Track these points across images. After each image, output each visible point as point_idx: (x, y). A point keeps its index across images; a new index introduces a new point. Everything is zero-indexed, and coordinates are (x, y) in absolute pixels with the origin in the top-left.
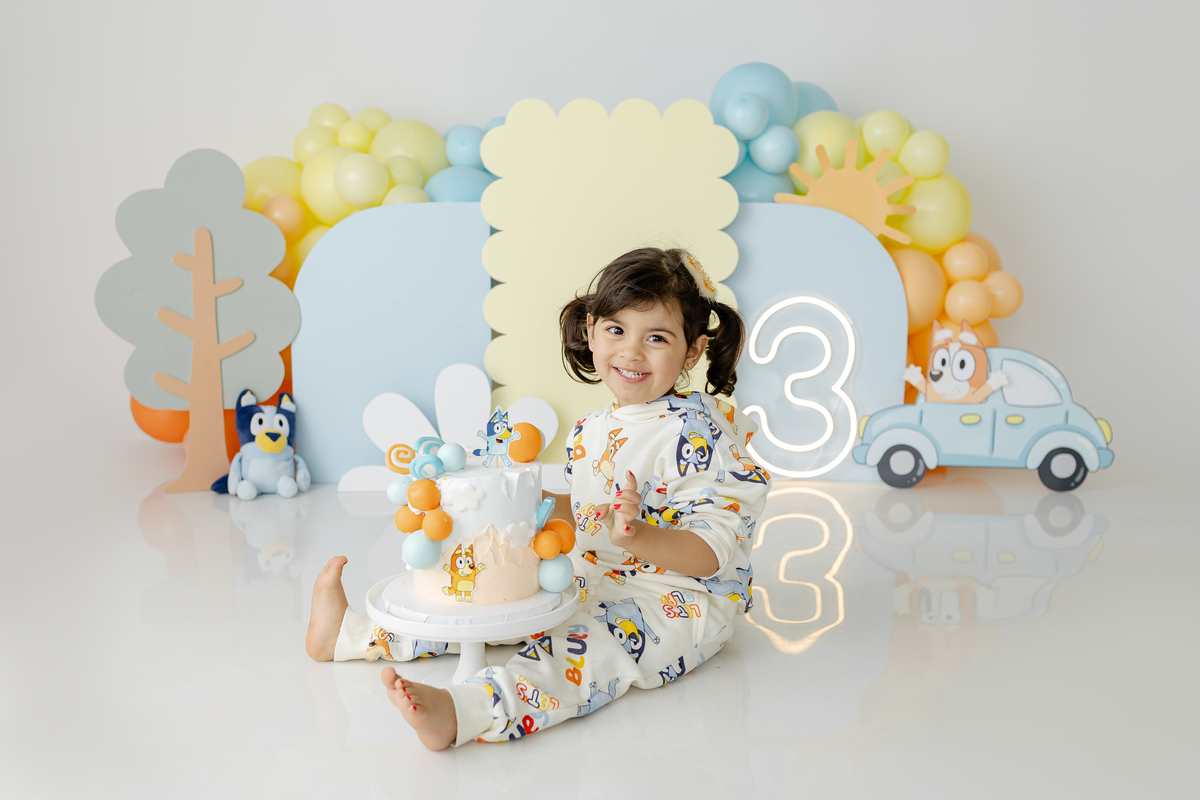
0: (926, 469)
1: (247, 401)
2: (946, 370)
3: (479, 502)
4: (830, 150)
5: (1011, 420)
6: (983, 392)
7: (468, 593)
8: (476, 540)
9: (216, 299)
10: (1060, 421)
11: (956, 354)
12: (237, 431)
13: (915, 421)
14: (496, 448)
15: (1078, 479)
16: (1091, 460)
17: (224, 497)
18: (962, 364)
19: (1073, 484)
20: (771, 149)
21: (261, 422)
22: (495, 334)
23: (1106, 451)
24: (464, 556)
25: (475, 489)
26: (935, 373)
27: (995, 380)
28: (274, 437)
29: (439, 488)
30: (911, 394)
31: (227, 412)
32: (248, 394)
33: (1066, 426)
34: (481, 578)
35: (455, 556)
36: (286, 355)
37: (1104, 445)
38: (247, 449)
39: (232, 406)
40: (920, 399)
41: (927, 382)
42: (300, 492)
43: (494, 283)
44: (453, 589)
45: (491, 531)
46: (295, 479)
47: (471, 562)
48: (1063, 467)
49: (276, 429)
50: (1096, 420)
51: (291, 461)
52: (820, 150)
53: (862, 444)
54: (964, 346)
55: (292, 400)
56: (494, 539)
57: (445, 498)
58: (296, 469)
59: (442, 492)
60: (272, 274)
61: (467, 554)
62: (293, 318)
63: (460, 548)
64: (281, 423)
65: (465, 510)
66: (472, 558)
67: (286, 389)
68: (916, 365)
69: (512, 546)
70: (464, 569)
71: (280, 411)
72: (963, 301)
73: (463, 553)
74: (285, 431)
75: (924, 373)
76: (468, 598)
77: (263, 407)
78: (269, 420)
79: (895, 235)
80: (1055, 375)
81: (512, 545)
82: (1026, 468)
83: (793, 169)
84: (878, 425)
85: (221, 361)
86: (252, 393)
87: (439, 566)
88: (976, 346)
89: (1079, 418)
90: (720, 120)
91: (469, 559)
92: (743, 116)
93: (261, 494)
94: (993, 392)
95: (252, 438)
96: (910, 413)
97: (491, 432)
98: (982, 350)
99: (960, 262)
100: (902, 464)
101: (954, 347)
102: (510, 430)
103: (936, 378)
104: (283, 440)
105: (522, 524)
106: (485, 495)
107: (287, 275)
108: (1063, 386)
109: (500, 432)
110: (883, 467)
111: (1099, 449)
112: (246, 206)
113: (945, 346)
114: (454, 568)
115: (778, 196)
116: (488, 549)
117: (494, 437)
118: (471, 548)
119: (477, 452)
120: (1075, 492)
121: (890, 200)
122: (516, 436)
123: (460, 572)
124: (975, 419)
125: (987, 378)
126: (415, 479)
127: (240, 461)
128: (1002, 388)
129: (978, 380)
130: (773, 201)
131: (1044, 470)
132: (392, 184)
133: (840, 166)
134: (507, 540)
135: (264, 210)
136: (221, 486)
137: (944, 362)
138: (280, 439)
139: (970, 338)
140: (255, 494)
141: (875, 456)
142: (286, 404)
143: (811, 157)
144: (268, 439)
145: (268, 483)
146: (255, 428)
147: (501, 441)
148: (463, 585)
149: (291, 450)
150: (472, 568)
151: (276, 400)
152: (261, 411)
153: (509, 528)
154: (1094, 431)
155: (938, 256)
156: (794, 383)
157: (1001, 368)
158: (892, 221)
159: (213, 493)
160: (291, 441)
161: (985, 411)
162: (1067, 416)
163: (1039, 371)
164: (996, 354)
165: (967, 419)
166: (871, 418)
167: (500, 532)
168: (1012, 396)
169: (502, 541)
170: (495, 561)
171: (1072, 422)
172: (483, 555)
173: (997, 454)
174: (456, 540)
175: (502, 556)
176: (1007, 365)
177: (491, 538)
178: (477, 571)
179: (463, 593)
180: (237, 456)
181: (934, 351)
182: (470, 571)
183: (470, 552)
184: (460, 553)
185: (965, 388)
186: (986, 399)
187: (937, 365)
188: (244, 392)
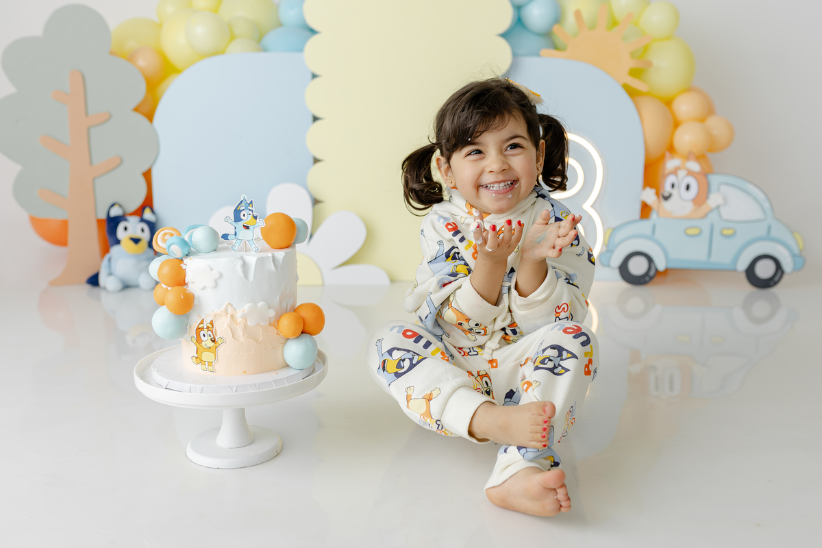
0: (657, 270)
1: (115, 212)
2: (675, 192)
3: (216, 282)
4: (586, 14)
5: (725, 232)
6: (704, 209)
7: (210, 363)
8: (215, 316)
9: (88, 129)
10: (763, 232)
11: (683, 179)
12: (107, 235)
13: (648, 232)
14: (243, 234)
15: (776, 279)
16: (787, 265)
17: (95, 290)
18: (688, 187)
19: (772, 283)
20: (538, 13)
21: (126, 229)
22: (316, 161)
23: (800, 259)
24: (206, 330)
25: (212, 269)
26: (666, 194)
27: (714, 200)
28: (136, 241)
29: (184, 267)
30: (646, 210)
31: (99, 221)
32: (116, 206)
33: (768, 237)
34: (221, 351)
35: (199, 329)
36: (147, 175)
37: (796, 251)
38: (115, 250)
40: (654, 216)
41: (660, 201)
43: (315, 119)
44: (199, 359)
45: (230, 309)
47: (212, 336)
48: (765, 270)
49: (138, 234)
50: (792, 232)
52: (578, 14)
53: (608, 251)
54: (690, 173)
55: (153, 212)
56: (232, 316)
57: (190, 277)
59: (187, 271)
60: (136, 109)
61: (208, 327)
62: (154, 146)
64: (143, 230)
65: (204, 288)
66: (212, 332)
67: (148, 203)
68: (651, 187)
70: (206, 341)
71: (142, 220)
72: (686, 138)
73: (205, 327)
74: (145, 236)
75: (657, 194)
76: (210, 368)
77: (128, 217)
78: (132, 228)
79: (636, 84)
80: (761, 196)
81: (249, 323)
82: (735, 270)
83: (556, 29)
84: (620, 235)
85: (94, 180)
86: (120, 206)
87: (187, 338)
88: (699, 174)
89: (779, 231)
91: (209, 332)
93: (126, 286)
94: (711, 210)
95: (118, 242)
96: (645, 226)
97: (237, 218)
98: (704, 177)
99: (685, 107)
100: (638, 267)
101: (682, 173)
102: (255, 218)
103: (666, 198)
104: (144, 244)
105: (261, 304)
106: (221, 275)
107: (147, 110)
108: (766, 205)
109: (247, 218)
110: (624, 270)
111: (794, 256)
112: (112, 53)
113: (675, 172)
114: (199, 340)
115: (543, 52)
116: (226, 325)
117: (241, 224)
118: (212, 323)
119: (225, 237)
120: (775, 290)
121: (633, 55)
122: (261, 223)
123: (203, 343)
124: (696, 231)
125: (707, 197)
127: (110, 260)
128: (718, 207)
129: (700, 200)
130: (538, 55)
131: (750, 273)
132: (233, 38)
133: (593, 27)
134: (245, 317)
135: (131, 58)
136: (94, 281)
137: (673, 186)
138: (141, 244)
139: (694, 166)
140: (120, 286)
141: (617, 260)
143: (570, 19)
144: (132, 244)
145: (131, 277)
146: (120, 233)
147: (247, 228)
148: (207, 356)
150: (213, 341)
151: (139, 212)
152: (126, 220)
153: (247, 307)
154: (791, 242)
155: (668, 103)
157: (718, 190)
158: (636, 73)
159: (88, 287)
160: (151, 244)
161: (705, 225)
162: (769, 229)
163: (749, 193)
164: (714, 180)
165: (690, 231)
166: (614, 230)
167: (238, 311)
168: (726, 213)
169: (239, 320)
170: (233, 336)
171: (773, 234)
172: (221, 329)
173: (714, 259)
174: (199, 315)
175: (240, 332)
176: (723, 188)
177: (229, 315)
178: (217, 345)
179: (207, 363)
180: (107, 256)
181: (665, 176)
182: (212, 344)
183: (210, 326)
184: (203, 328)
185: (690, 206)
186: (706, 216)
187: (668, 188)
188: (113, 205)
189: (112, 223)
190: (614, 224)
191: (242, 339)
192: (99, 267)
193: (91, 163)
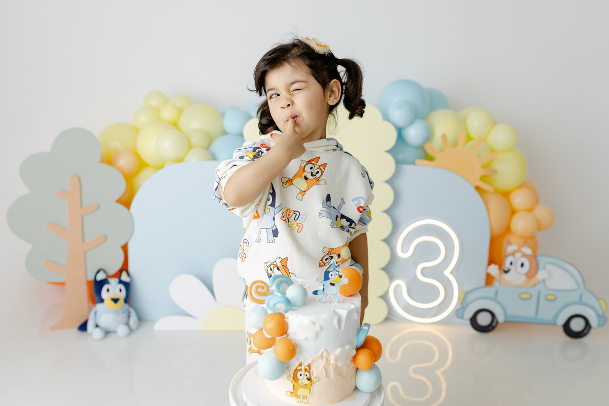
0: (497, 322)
1: (101, 277)
2: (512, 268)
3: (317, 334)
4: (450, 137)
5: (549, 297)
6: (533, 281)
7: (305, 397)
8: (313, 361)
9: (83, 216)
10: (577, 299)
11: (519, 259)
12: (94, 295)
13: (492, 295)
16: (593, 322)
17: (84, 334)
18: (522, 265)
20: (414, 134)
21: (108, 290)
23: (602, 318)
24: (304, 371)
25: (314, 324)
26: (506, 269)
27: (541, 275)
28: (116, 301)
29: (287, 320)
30: (489, 280)
31: (89, 282)
32: (101, 272)
33: (580, 302)
34: (316, 387)
35: (296, 371)
36: (125, 248)
37: (600, 312)
38: (99, 306)
39: (91, 278)
40: (496, 284)
41: (501, 274)
42: (131, 331)
44: (294, 393)
45: (325, 354)
46: (128, 324)
47: (308, 376)
48: (577, 325)
49: (118, 295)
50: (598, 299)
51: (126, 313)
53: (462, 307)
54: (524, 255)
55: (128, 275)
56: (327, 360)
57: (292, 330)
58: (129, 316)
59: (290, 324)
61: (306, 370)
62: (130, 227)
63: (300, 365)
64: (120, 290)
65: (307, 339)
66: (309, 373)
67: (125, 268)
68: (496, 263)
69: (339, 364)
70: (303, 380)
71: (121, 282)
72: (520, 224)
73: (303, 369)
74: (123, 295)
76: (305, 401)
77: (110, 280)
78: (113, 289)
79: (484, 186)
80: (576, 273)
82: (555, 324)
83: (427, 147)
84: (471, 297)
85: (85, 252)
86: (105, 272)
87: (285, 376)
88: (531, 256)
89: (588, 298)
90: (386, 118)
91: (306, 373)
92: (399, 116)
94: (539, 282)
95: (102, 301)
96: (490, 291)
97: (326, 278)
98: (534, 258)
99: (519, 199)
100: (484, 319)
101: (518, 255)
102: (341, 277)
103: (506, 272)
104: (121, 302)
105: (347, 347)
106: (322, 328)
108: (580, 279)
109: (333, 278)
110: (473, 321)
111: (599, 316)
112: (101, 161)
113: (513, 254)
114: (295, 379)
115: (418, 161)
116: (322, 367)
117: (328, 281)
118: (309, 366)
119: (315, 293)
121: (483, 167)
122: (345, 281)
123: (300, 382)
124: (527, 296)
125: (536, 273)
126: (270, 312)
127: (95, 313)
128: (544, 280)
129: (531, 274)
130: (414, 164)
131: (567, 328)
132: (190, 147)
133: (455, 145)
134: (336, 360)
135: (113, 161)
136: (83, 327)
137: (511, 263)
138: (119, 302)
139: (528, 251)
140: (103, 334)
141: (469, 314)
142: (124, 277)
143: (437, 141)
144: (112, 303)
146: (104, 294)
147: (333, 284)
148: (301, 392)
149: (127, 306)
150: (309, 379)
151: (118, 275)
152: (109, 283)
153: (338, 351)
154: (596, 306)
155: (507, 195)
156: (422, 269)
157: (544, 268)
158: (483, 178)
159: (79, 332)
160: (126, 300)
161: (534, 292)
162: (581, 296)
163: (566, 270)
164: (542, 260)
165: (523, 296)
166: (467, 293)
167: (331, 355)
168: (550, 284)
169: (332, 361)
170: (327, 376)
171: (584, 300)
172: (317, 371)
173: (540, 316)
174: (298, 360)
175: (332, 372)
176: (548, 266)
177: (325, 359)
178: (312, 382)
179: (302, 397)
180: (93, 311)
181: (506, 257)
182: (308, 382)
183: (308, 368)
184: (301, 369)
185: (523, 279)
186: (534, 285)
187: (507, 265)
188: (98, 272)
189: (98, 286)
190: (467, 289)
191: (332, 377)
193: (83, 241)
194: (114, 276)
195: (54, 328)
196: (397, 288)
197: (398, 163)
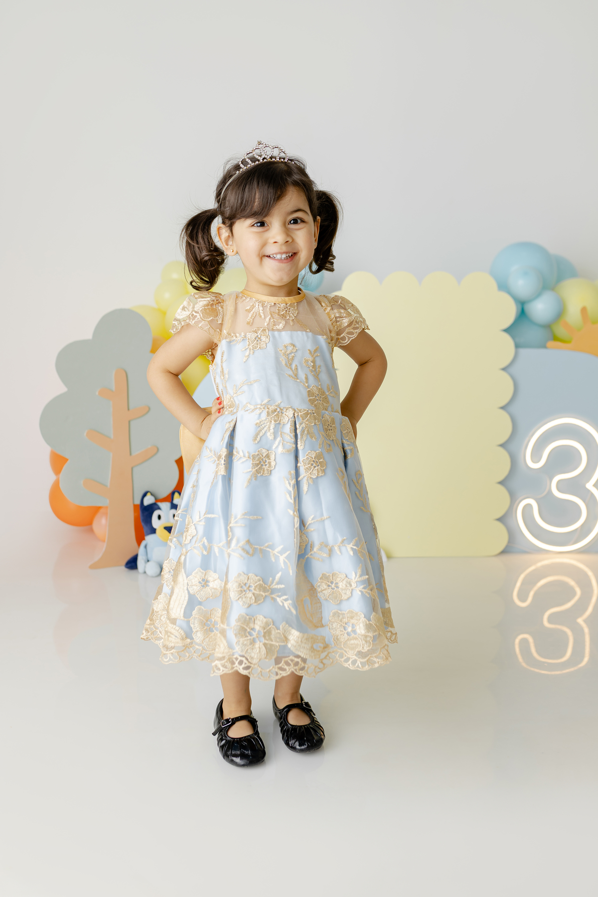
1: (149, 500)
9: (129, 422)
12: (143, 525)
17: (133, 572)
20: (541, 309)
21: (159, 517)
28: (169, 529)
32: (149, 494)
36: (180, 463)
38: (149, 539)
49: (170, 522)
52: (584, 311)
71: (174, 507)
77: (160, 504)
78: (165, 515)
85: (132, 468)
86: (153, 494)
90: (503, 287)
92: (522, 285)
95: (153, 531)
115: (549, 343)
127: (146, 547)
130: (546, 347)
136: (132, 564)
140: (157, 571)
142: (177, 500)
144: (166, 532)
146: (155, 522)
152: (159, 508)
156: (559, 482)
180: (143, 543)
188: (145, 494)
189: (146, 512)
192: (138, 551)
193: (130, 454)
194: (164, 500)
195: (94, 566)
196: (528, 509)
197: (517, 346)
